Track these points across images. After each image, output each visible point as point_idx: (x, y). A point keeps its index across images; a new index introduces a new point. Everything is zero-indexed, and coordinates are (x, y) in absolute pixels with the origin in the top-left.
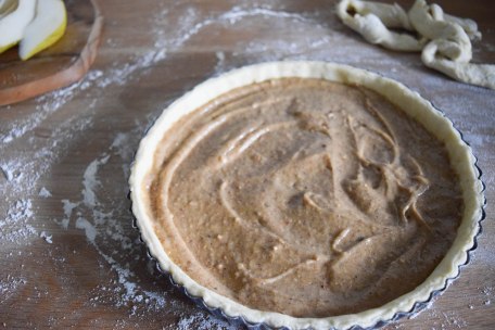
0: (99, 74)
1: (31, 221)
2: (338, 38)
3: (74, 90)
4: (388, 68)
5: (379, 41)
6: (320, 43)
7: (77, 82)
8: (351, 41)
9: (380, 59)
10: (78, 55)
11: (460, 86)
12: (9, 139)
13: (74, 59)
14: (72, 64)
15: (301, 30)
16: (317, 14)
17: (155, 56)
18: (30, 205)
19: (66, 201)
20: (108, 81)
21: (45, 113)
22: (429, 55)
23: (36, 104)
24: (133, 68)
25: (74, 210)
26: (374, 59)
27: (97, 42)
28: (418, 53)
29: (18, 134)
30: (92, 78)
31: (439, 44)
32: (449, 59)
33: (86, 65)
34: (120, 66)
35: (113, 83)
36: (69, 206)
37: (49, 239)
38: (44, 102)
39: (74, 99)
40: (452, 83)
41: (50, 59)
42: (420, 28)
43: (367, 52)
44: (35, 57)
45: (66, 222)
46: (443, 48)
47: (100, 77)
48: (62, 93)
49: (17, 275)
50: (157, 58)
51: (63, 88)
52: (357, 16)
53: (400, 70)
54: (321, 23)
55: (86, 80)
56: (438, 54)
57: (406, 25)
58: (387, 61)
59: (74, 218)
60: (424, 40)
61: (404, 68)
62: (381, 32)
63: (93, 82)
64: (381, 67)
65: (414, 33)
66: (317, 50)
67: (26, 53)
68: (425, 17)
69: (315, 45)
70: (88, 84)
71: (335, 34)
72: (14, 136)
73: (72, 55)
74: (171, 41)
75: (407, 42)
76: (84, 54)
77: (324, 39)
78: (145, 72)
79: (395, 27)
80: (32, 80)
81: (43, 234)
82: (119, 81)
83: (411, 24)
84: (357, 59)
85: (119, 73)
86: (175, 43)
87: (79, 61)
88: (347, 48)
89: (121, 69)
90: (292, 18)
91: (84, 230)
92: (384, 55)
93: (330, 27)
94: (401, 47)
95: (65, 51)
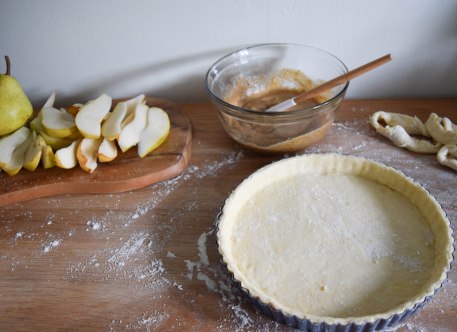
0: (196, 168)
1: (164, 275)
2: (373, 142)
3: (179, 180)
4: (412, 166)
5: (404, 145)
6: (360, 146)
7: (180, 175)
8: (383, 145)
9: (406, 159)
10: (181, 155)
12: (136, 216)
13: (178, 157)
14: (177, 161)
15: (345, 136)
16: (355, 123)
17: (236, 155)
18: (161, 264)
19: (188, 262)
20: (204, 174)
21: (160, 197)
22: (442, 155)
23: (152, 190)
24: (221, 164)
25: (195, 267)
26: (401, 159)
28: (435, 155)
29: (142, 212)
30: (191, 171)
31: (450, 148)
33: (186, 161)
34: (211, 163)
35: (207, 176)
36: (190, 265)
37: (179, 287)
38: (157, 189)
39: (179, 187)
41: (160, 157)
42: (434, 135)
43: (396, 154)
44: (149, 155)
45: (190, 276)
46: (452, 151)
47: (197, 171)
48: (170, 182)
49: (161, 311)
50: (238, 157)
51: (171, 179)
52: (387, 127)
53: (421, 167)
54: (360, 131)
55: (187, 172)
56: (449, 155)
57: (424, 133)
58: (411, 161)
59: (195, 272)
60: (438, 144)
61: (423, 165)
62: (406, 139)
63: (191, 174)
64: (407, 165)
65: (430, 139)
66: (358, 152)
67: (143, 152)
68: (438, 128)
69: (356, 148)
70: (188, 176)
71: (372, 139)
72: (139, 214)
73: (177, 154)
75: (425, 146)
76: (185, 153)
77: (364, 144)
78: (231, 168)
79: (416, 135)
80: (149, 172)
81: (175, 284)
82: (212, 173)
83: (427, 131)
84: (389, 159)
85: (212, 168)
87: (182, 159)
88: (381, 150)
89: (212, 165)
90: (337, 127)
91: (204, 281)
92: (409, 156)
93: (366, 134)
94: (421, 150)
95: (170, 151)
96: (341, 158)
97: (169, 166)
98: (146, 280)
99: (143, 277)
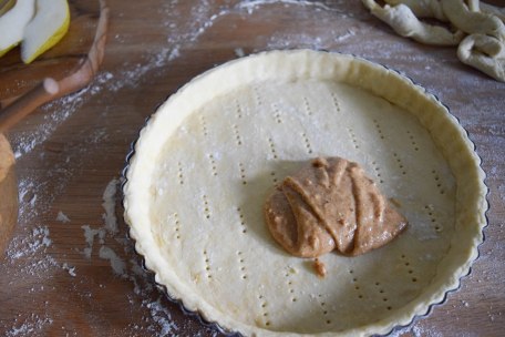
0: (109, 76)
1: (50, 251)
2: (366, 30)
3: (83, 96)
4: (421, 66)
5: (410, 34)
6: (347, 36)
7: (86, 87)
8: (381, 33)
9: (412, 55)
10: (86, 56)
11: (498, 86)
12: (17, 155)
13: (82, 60)
14: (79, 67)
15: (325, 21)
17: (169, 53)
18: (47, 232)
19: (86, 227)
20: (120, 85)
21: (54, 123)
22: (465, 50)
23: (44, 113)
24: (146, 68)
25: (96, 237)
26: (406, 54)
27: (104, 38)
28: (455, 47)
29: (27, 149)
30: (103, 81)
31: (477, 39)
32: (487, 55)
33: (95, 66)
34: (132, 67)
35: (125, 87)
36: (89, 233)
37: (71, 271)
38: (51, 111)
39: (85, 106)
40: (490, 82)
41: (55, 62)
42: (454, 19)
43: (398, 46)
44: (39, 59)
45: (88, 252)
46: (480, 44)
47: (110, 80)
48: (70, 99)
49: (42, 314)
50: (171, 57)
51: (72, 94)
52: (387, 7)
53: (434, 68)
54: (346, 13)
55: (96, 83)
56: (474, 50)
57: (439, 16)
58: (420, 57)
59: (96, 246)
60: (458, 33)
61: (437, 64)
62: (411, 23)
63: (101, 85)
64: (413, 65)
65: (447, 24)
66: (343, 44)
67: (29, 55)
68: (461, 7)
69: (341, 39)
70: (98, 88)
71: (363, 25)
72: (23, 151)
73: (80, 56)
74: (185, 36)
75: (441, 35)
76: (92, 55)
77: (351, 33)
78: (159, 74)
79: (426, 18)
81: (65, 266)
82: (132, 83)
83: (444, 14)
84: (387, 55)
85: (132, 75)
86: (189, 38)
87: (87, 62)
88: (376, 42)
89: (133, 70)
90: (315, 7)
91: (109, 260)
93: (356, 17)
94: (435, 41)
95: (71, 51)
96: (317, 57)
97: (66, 75)
98: (22, 260)
99: (19, 255)
